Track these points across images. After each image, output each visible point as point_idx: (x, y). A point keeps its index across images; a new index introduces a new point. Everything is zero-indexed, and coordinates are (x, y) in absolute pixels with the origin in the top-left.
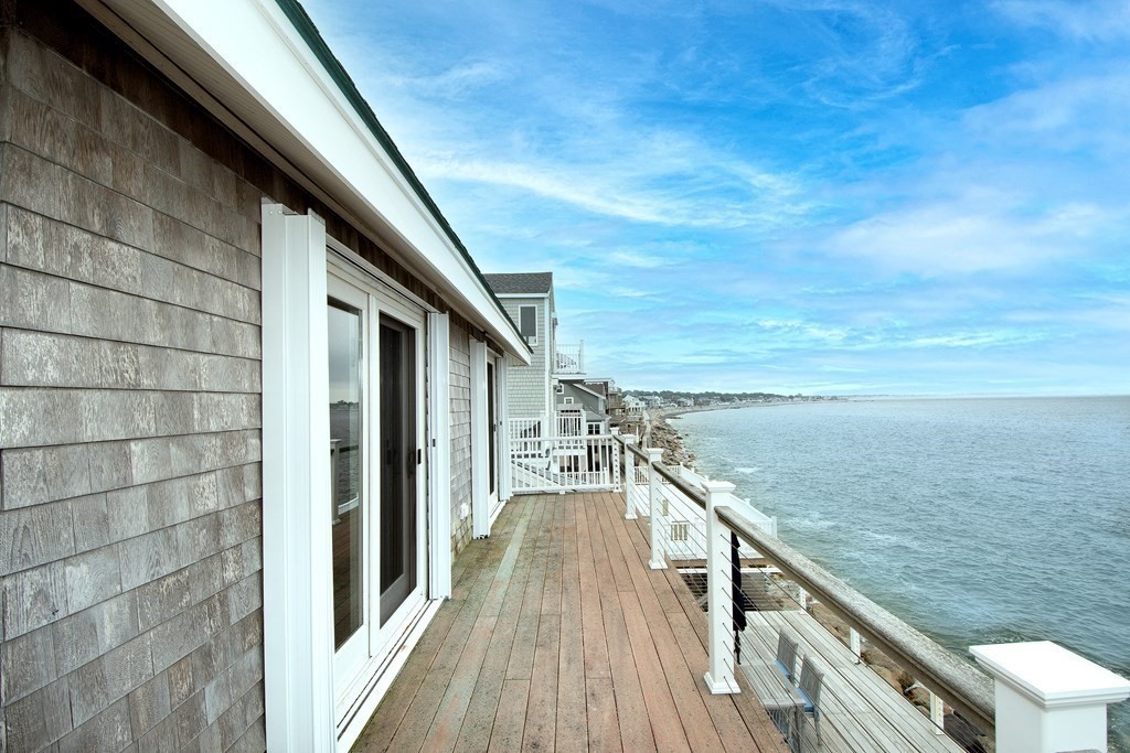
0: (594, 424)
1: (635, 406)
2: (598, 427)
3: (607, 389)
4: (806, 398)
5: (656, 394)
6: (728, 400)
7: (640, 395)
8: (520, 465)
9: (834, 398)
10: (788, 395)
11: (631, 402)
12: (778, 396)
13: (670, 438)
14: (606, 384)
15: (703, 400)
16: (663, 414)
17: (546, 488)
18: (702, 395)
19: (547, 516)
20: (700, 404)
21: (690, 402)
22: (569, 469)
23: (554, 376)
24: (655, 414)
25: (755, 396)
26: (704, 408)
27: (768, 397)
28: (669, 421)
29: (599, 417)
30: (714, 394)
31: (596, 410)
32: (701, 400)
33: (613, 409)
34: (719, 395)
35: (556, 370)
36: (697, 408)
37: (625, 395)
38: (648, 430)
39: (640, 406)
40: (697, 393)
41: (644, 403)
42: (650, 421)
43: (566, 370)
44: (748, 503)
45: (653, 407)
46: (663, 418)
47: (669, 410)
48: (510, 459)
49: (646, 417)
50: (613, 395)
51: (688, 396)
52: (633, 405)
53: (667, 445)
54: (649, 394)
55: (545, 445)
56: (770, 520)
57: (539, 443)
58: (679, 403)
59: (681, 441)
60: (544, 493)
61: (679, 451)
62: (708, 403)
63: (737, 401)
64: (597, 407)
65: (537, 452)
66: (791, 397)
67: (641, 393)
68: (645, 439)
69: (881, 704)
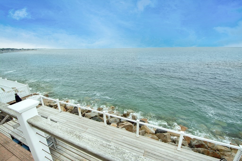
4: (25, 50)
9: (33, 49)
44: (16, 82)
69: (69, 118)
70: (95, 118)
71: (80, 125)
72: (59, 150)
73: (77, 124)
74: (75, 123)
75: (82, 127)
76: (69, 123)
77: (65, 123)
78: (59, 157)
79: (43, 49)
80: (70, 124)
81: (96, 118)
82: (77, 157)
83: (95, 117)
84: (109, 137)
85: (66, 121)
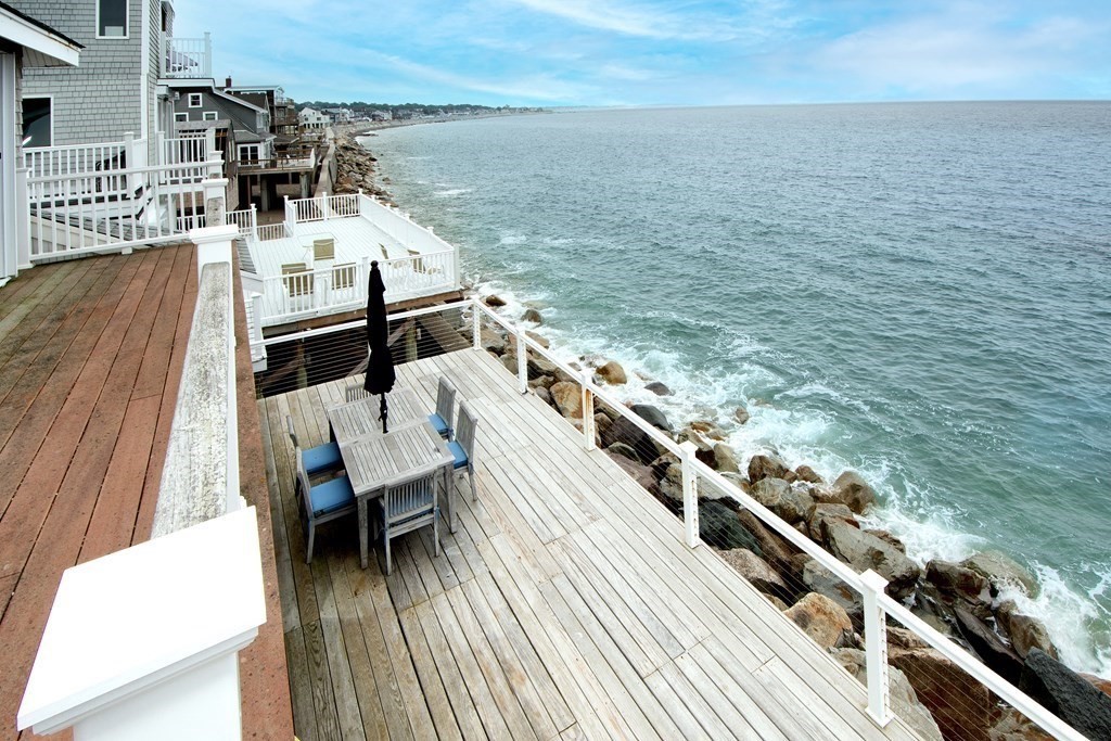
0: (249, 146)
1: (316, 122)
2: (254, 150)
3: (271, 100)
4: (513, 110)
5: (344, 106)
6: (433, 113)
7: (323, 108)
8: (47, 217)
9: (540, 110)
10: (496, 107)
11: (310, 116)
12: (486, 108)
13: (361, 159)
14: (270, 93)
15: (402, 113)
16: (353, 130)
17: (97, 248)
18: (401, 107)
19: (78, 293)
20: (400, 118)
21: (387, 116)
22: (189, 212)
23: (160, 82)
24: (342, 131)
25: (462, 108)
26: (404, 122)
27: (475, 109)
28: (359, 139)
29: (257, 137)
30: (416, 106)
31: (253, 128)
32: (400, 113)
33: (282, 126)
34: (422, 106)
35: (164, 73)
36: (396, 122)
37: (300, 108)
38: (331, 151)
39: (323, 121)
40: (396, 104)
41: (327, 117)
42: (335, 140)
43: (187, 73)
44: (431, 232)
45: (340, 123)
46: (352, 135)
47: (360, 126)
48: (29, 210)
49: (330, 134)
50: (282, 108)
51: (385, 108)
52: (313, 120)
53: (356, 169)
54: (335, 106)
55: (136, 182)
56: (452, 248)
57: (124, 178)
58: (374, 118)
59: (375, 163)
60: (95, 256)
61: (371, 175)
62: (408, 116)
63: (442, 113)
64: (255, 125)
65: (119, 193)
66: (499, 109)
67: (326, 105)
68: (325, 162)
69: (543, 432)
70: (715, 510)
71: (573, 489)
72: (447, 564)
73: (560, 475)
74: (555, 469)
75: (577, 501)
76: (536, 456)
77: (520, 449)
78: (434, 595)
79: (577, 110)
80: (533, 464)
81: (720, 513)
82: (497, 640)
83: (715, 504)
84: (686, 621)
85: (524, 441)
